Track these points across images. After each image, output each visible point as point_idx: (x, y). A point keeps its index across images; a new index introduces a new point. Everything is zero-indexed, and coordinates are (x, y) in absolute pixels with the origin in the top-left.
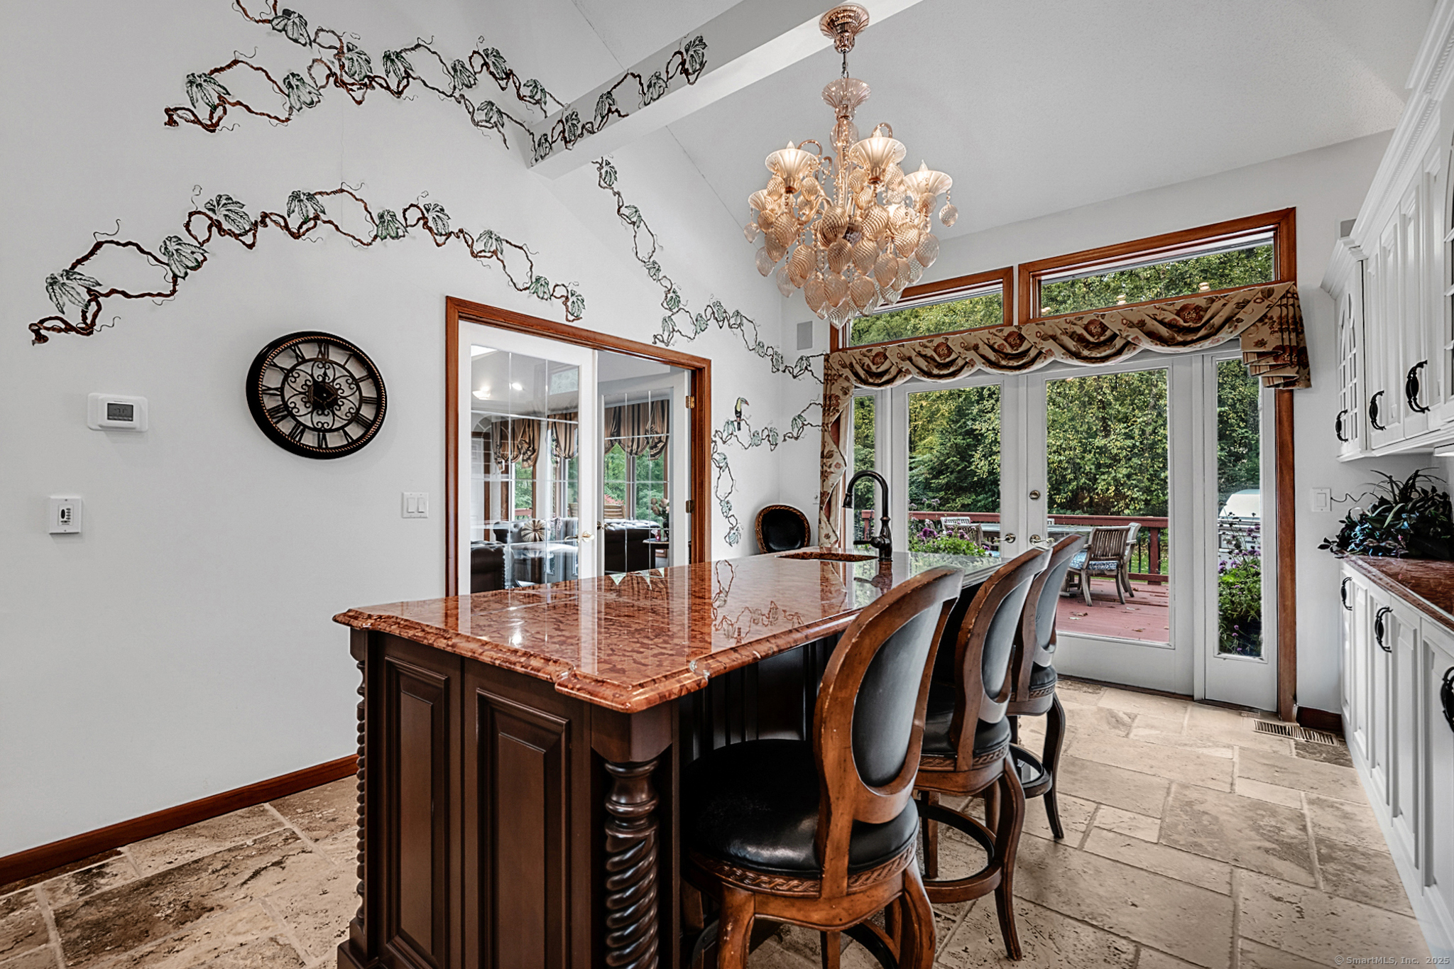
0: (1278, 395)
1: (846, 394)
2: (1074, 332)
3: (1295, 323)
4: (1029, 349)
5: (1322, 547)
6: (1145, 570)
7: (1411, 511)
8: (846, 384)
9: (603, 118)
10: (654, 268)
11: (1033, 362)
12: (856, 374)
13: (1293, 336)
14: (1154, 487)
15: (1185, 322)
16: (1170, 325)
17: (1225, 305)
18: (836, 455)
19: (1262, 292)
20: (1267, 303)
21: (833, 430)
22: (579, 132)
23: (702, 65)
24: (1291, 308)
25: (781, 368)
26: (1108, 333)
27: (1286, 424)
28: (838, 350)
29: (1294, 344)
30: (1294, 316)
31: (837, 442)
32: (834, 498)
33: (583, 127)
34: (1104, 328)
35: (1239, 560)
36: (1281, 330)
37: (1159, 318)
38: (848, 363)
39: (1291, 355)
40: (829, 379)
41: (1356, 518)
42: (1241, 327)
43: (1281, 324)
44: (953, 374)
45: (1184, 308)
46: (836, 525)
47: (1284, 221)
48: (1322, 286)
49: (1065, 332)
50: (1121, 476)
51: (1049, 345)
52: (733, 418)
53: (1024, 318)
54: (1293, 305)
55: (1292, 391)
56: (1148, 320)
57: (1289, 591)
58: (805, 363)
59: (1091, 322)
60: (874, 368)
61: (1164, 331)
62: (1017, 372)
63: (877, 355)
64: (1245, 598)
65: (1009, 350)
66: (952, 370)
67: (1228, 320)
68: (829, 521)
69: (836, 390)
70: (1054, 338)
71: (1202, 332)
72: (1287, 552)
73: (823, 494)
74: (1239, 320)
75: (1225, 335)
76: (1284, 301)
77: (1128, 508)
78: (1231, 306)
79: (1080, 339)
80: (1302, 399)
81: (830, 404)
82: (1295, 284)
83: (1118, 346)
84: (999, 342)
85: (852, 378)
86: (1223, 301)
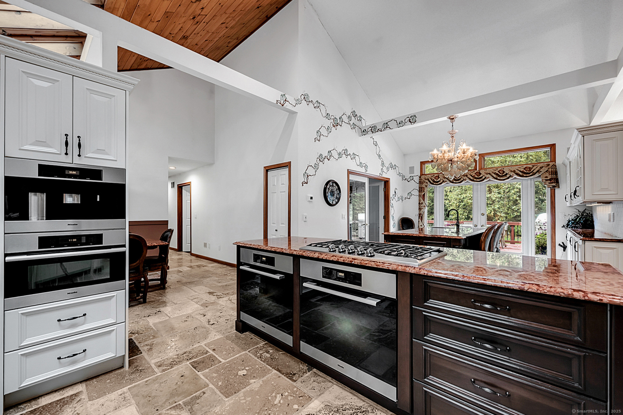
0: (551, 189)
1: (426, 187)
2: (495, 173)
3: (555, 172)
4: (482, 177)
5: (562, 227)
6: (509, 239)
7: (584, 218)
8: (426, 184)
9: (385, 128)
10: (379, 156)
11: (483, 180)
12: (430, 182)
13: (555, 175)
14: (509, 212)
15: (526, 171)
16: (522, 172)
17: (537, 167)
18: (424, 203)
19: (547, 164)
20: (548, 167)
21: (422, 197)
22: (377, 130)
23: (415, 121)
24: (554, 169)
25: (404, 179)
26: (505, 173)
27: (553, 197)
28: (423, 175)
29: (555, 177)
30: (555, 171)
31: (424, 200)
32: (423, 215)
33: (378, 129)
34: (504, 172)
35: (541, 231)
36: (552, 174)
37: (519, 170)
38: (427, 178)
39: (554, 180)
40: (421, 183)
41: (571, 220)
42: (541, 173)
43: (552, 173)
44: (460, 183)
45: (526, 168)
46: (424, 223)
47: (553, 146)
48: (563, 163)
49: (493, 173)
50: (496, 208)
51: (489, 175)
52: (394, 193)
53: (480, 168)
54: (555, 168)
55: (555, 189)
56: (516, 170)
57: (554, 238)
58: (412, 178)
59: (500, 170)
60: (435, 180)
61: (521, 173)
62: (479, 182)
63: (436, 176)
64: (543, 241)
65: (476, 176)
66: (459, 181)
67: (538, 171)
68: (422, 221)
69: (423, 186)
70: (490, 174)
71: (531, 174)
72: (553, 228)
73: (420, 214)
74: (541, 171)
75: (537, 175)
76: (553, 167)
77: (499, 220)
78: (539, 168)
79: (497, 174)
80: (557, 190)
81: (421, 190)
82: (555, 163)
83: (508, 177)
84: (473, 174)
85: (429, 183)
86: (536, 166)
